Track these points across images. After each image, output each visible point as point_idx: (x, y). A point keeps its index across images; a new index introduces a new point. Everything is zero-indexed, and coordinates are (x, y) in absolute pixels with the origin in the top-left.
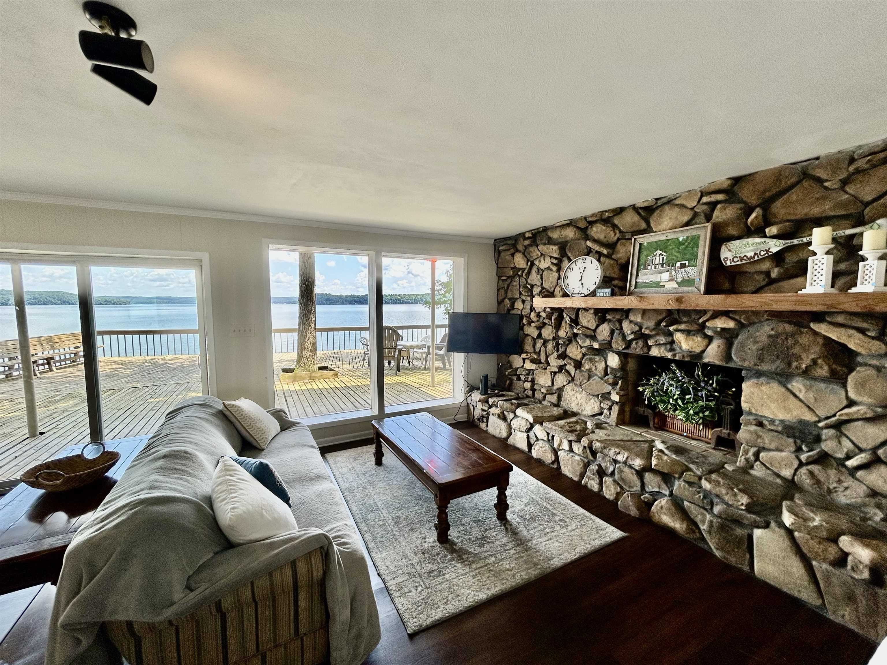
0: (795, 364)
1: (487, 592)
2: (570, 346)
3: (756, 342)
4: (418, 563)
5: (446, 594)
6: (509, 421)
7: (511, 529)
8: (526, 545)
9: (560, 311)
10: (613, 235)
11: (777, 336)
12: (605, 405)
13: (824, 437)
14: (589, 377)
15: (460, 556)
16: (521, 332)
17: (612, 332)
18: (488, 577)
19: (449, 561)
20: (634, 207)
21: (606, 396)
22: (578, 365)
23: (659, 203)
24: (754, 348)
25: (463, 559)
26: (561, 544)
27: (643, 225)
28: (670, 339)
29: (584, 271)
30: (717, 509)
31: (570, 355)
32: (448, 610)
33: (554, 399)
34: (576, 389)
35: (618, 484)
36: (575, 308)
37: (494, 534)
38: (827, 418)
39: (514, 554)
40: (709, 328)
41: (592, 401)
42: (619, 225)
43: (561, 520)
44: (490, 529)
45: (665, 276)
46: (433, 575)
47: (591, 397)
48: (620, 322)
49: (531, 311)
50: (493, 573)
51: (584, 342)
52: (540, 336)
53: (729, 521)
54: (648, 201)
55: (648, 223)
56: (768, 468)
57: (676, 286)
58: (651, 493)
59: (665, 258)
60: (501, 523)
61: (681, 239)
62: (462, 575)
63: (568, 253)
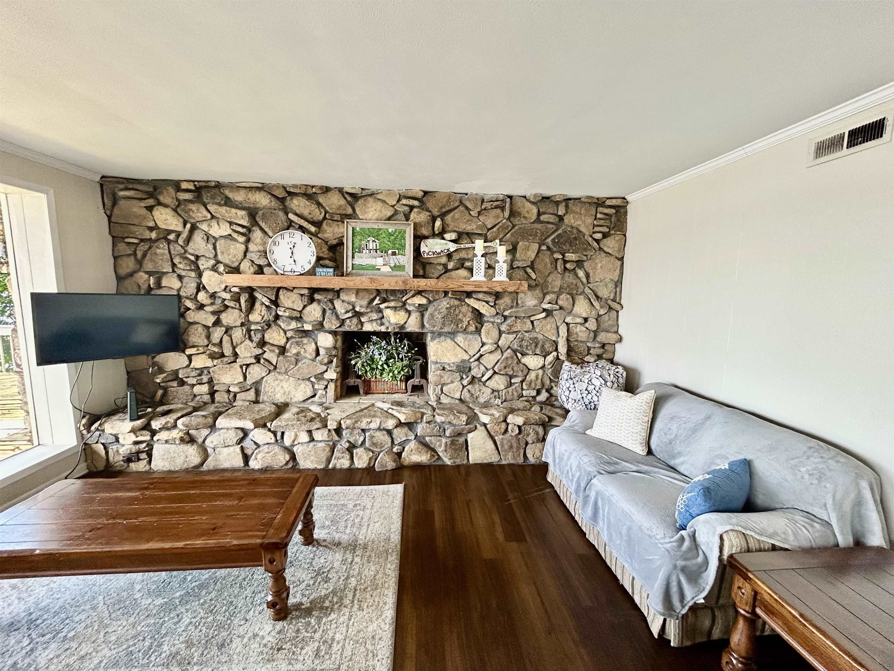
0: (460, 325)
1: (387, 607)
2: (269, 330)
3: (440, 313)
4: (290, 663)
5: (362, 649)
6: (200, 440)
7: (330, 543)
8: (360, 544)
9: (250, 290)
10: (318, 213)
11: (450, 308)
12: (320, 386)
13: (472, 368)
14: (297, 361)
15: (321, 608)
16: (182, 320)
17: (324, 312)
18: (372, 596)
19: (319, 623)
20: (341, 190)
21: (320, 377)
22: (283, 350)
23: (365, 193)
24: (440, 317)
25: (327, 608)
26: (379, 523)
27: (350, 211)
28: (380, 315)
29: (294, 246)
30: (448, 433)
31: (271, 341)
32: (385, 657)
33: (251, 395)
34: (280, 377)
35: (370, 450)
36: (274, 287)
37: (322, 560)
38: (474, 355)
39: (362, 560)
40: (409, 305)
41: (303, 385)
42: (324, 204)
43: (355, 506)
44: (313, 559)
45: (379, 261)
46: (323, 653)
47: (301, 382)
48: (331, 301)
49: (198, 290)
50: (369, 589)
51: (289, 324)
52: (217, 323)
53: (454, 436)
54: (355, 188)
55: (354, 210)
56: (448, 396)
57: (390, 270)
58: (400, 444)
59: (378, 245)
60: (314, 546)
61: (390, 231)
62: (350, 619)
63: (260, 223)
